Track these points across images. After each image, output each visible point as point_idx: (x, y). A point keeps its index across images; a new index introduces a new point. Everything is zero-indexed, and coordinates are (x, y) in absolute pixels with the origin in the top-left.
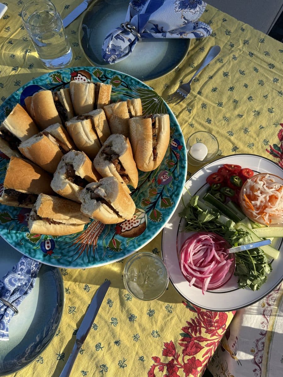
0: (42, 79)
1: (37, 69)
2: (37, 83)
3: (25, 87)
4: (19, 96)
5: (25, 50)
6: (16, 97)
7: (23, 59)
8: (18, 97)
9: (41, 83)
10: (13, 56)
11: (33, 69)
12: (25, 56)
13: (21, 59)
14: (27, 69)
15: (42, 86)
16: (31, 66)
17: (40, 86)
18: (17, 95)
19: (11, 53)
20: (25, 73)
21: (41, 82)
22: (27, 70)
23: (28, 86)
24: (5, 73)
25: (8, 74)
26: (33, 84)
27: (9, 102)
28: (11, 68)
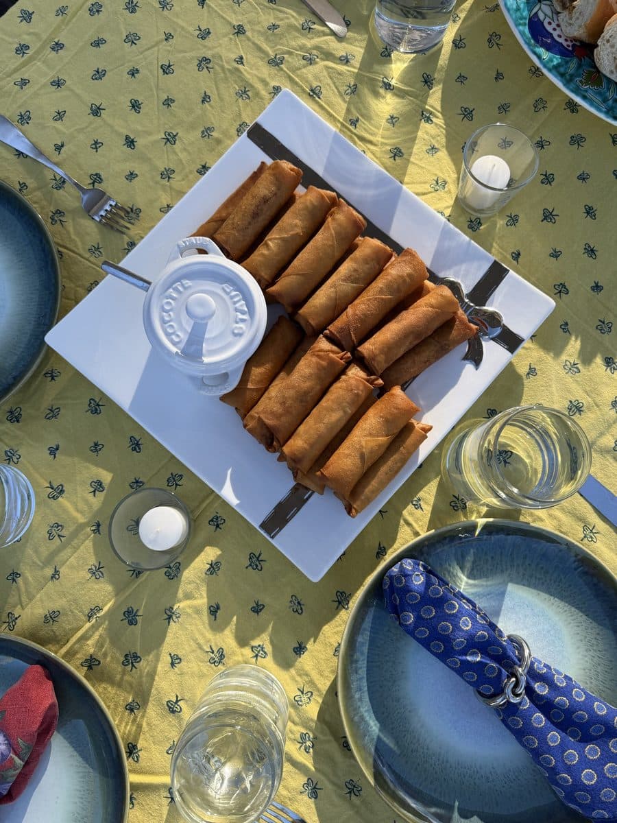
0: (515, 7)
1: (439, 66)
2: (525, 18)
3: (532, 41)
4: (555, 57)
5: (382, 91)
6: (555, 62)
7: (403, 97)
8: (557, 59)
9: (524, 11)
10: (392, 120)
11: (436, 76)
12: (399, 90)
13: (402, 103)
14: (431, 91)
15: (530, 11)
16: (428, 81)
17: (531, 15)
18: (551, 60)
19: (383, 123)
20: (440, 96)
21: (522, 10)
22: (433, 93)
23: (530, 36)
24: (439, 138)
25: (442, 130)
26: (527, 27)
27: (568, 77)
28: (424, 125)
